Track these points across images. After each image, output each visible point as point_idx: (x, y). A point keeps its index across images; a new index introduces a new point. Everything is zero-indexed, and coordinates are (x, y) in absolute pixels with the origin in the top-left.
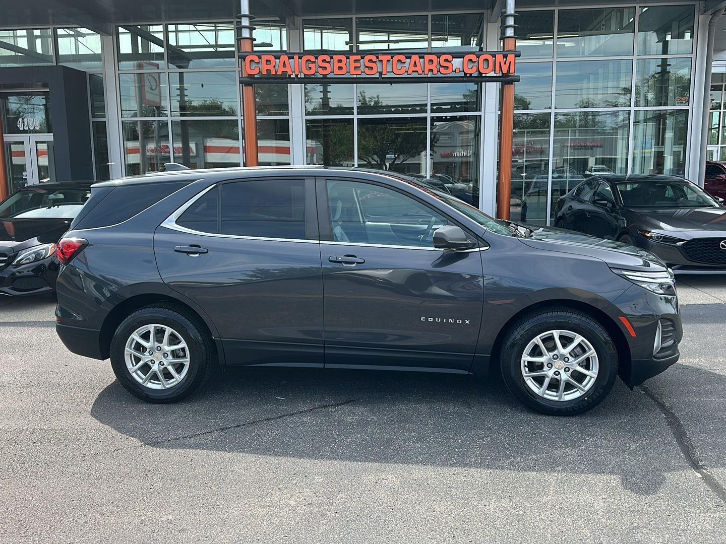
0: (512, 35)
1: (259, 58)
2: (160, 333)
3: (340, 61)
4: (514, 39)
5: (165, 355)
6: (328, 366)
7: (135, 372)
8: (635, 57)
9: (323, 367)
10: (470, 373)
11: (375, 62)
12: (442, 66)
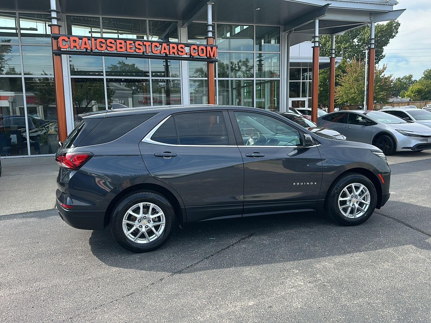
0: (212, 36)
1: (68, 39)
2: (146, 208)
3: (121, 43)
4: (213, 38)
5: (149, 222)
6: (244, 215)
7: (129, 235)
8: (255, 52)
9: (241, 216)
10: (314, 210)
11: (141, 46)
12: (180, 51)
